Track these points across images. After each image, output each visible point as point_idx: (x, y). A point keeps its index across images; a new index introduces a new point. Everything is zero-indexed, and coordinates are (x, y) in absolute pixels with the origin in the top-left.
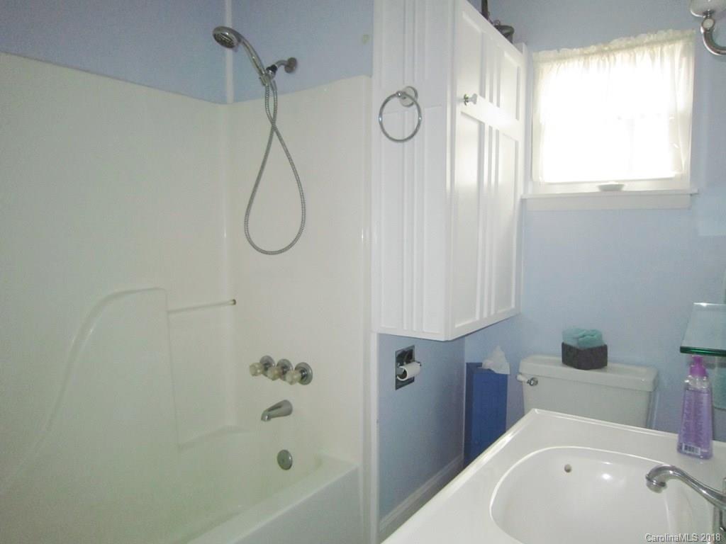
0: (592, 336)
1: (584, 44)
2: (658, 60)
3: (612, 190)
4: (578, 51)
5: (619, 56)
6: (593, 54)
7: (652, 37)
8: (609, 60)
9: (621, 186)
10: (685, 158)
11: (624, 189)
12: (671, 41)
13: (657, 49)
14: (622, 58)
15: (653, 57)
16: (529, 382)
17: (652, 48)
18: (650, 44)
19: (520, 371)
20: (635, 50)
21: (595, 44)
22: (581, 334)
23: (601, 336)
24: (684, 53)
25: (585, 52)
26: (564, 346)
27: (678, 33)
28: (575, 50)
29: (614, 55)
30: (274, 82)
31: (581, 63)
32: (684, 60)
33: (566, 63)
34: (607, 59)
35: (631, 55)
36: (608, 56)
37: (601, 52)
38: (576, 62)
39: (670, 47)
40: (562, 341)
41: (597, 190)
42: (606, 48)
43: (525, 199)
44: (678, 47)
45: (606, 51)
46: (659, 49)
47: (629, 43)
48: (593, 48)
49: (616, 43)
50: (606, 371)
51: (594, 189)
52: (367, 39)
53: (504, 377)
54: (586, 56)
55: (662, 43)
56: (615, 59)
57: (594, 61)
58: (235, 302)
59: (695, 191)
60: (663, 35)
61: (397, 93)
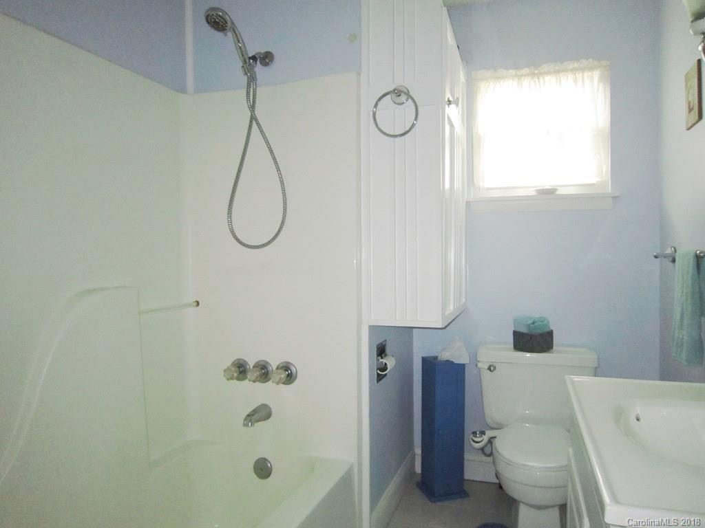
0: (543, 322)
1: (517, 68)
2: (580, 83)
3: (548, 193)
4: (512, 72)
5: (547, 78)
6: (525, 75)
7: (576, 65)
8: (539, 82)
9: (556, 190)
10: (606, 167)
11: (558, 193)
12: (591, 69)
13: (579, 75)
14: (550, 80)
15: (576, 81)
16: (489, 369)
17: (575, 74)
18: (574, 70)
19: (478, 359)
20: (561, 75)
21: (528, 67)
22: (532, 321)
23: (548, 322)
24: (601, 79)
25: (519, 74)
26: (516, 334)
27: (596, 63)
28: (511, 71)
29: (543, 78)
30: (255, 73)
31: (515, 82)
32: (601, 85)
33: (502, 82)
34: (537, 81)
35: (557, 79)
36: (538, 78)
37: (533, 75)
38: (511, 81)
39: (590, 74)
40: (513, 329)
41: (534, 193)
42: (536, 72)
43: (469, 202)
44: (596, 74)
45: (537, 74)
46: (581, 75)
47: (557, 68)
48: (526, 71)
49: (545, 68)
50: (552, 353)
51: (532, 192)
52: (354, 38)
53: (462, 366)
54: (520, 77)
55: (583, 70)
56: (544, 81)
57: (526, 82)
58: (198, 303)
59: (618, 194)
60: (585, 63)
61: (394, 90)
